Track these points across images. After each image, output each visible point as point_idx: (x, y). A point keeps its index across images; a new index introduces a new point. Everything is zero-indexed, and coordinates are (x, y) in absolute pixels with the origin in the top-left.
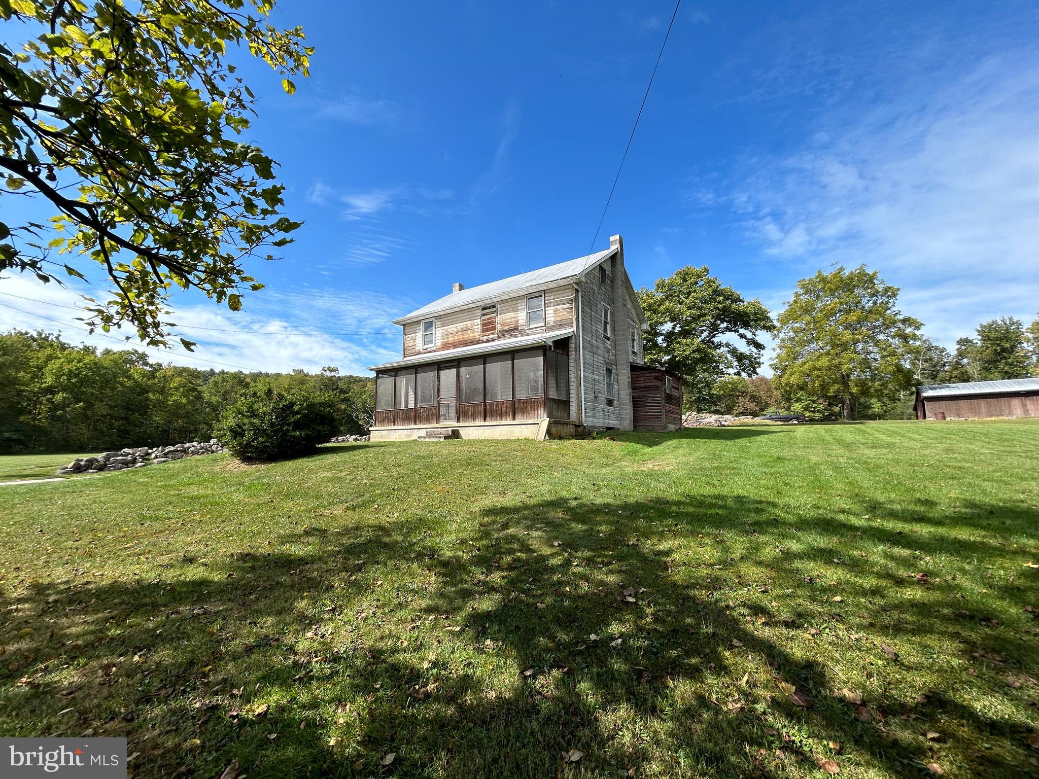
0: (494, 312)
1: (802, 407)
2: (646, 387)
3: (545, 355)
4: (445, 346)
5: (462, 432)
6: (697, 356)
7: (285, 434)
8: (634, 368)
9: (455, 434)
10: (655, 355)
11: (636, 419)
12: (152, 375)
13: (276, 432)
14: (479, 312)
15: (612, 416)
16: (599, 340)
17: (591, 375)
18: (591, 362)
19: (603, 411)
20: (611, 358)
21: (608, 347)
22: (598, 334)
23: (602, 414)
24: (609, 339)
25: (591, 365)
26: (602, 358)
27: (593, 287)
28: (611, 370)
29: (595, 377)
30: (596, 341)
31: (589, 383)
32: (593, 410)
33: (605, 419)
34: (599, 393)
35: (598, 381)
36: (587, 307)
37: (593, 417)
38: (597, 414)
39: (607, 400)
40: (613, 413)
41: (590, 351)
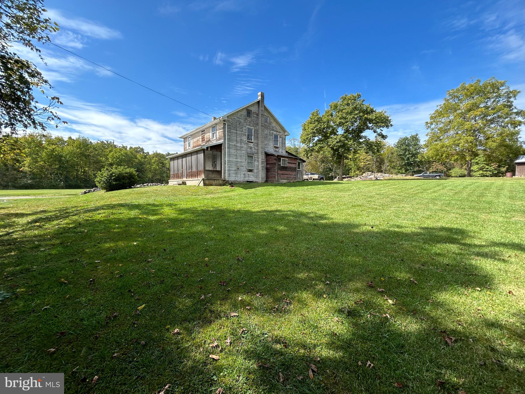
0: (204, 133)
1: (478, 168)
2: (272, 163)
3: (204, 153)
4: (194, 147)
5: (187, 182)
8: (267, 155)
9: (184, 183)
10: (322, 144)
11: (267, 177)
12: (145, 157)
14: (201, 133)
15: (252, 176)
16: (243, 144)
17: (235, 160)
18: (235, 154)
19: (244, 174)
20: (253, 151)
21: (251, 146)
22: (242, 141)
23: (242, 176)
24: (252, 143)
25: (235, 155)
26: (245, 152)
27: (240, 120)
28: (252, 157)
29: (238, 160)
30: (241, 144)
31: (233, 163)
32: (236, 174)
33: (245, 177)
34: (241, 167)
35: (241, 162)
36: (234, 130)
37: (235, 177)
38: (239, 175)
39: (248, 170)
40: (253, 175)
41: (234, 149)
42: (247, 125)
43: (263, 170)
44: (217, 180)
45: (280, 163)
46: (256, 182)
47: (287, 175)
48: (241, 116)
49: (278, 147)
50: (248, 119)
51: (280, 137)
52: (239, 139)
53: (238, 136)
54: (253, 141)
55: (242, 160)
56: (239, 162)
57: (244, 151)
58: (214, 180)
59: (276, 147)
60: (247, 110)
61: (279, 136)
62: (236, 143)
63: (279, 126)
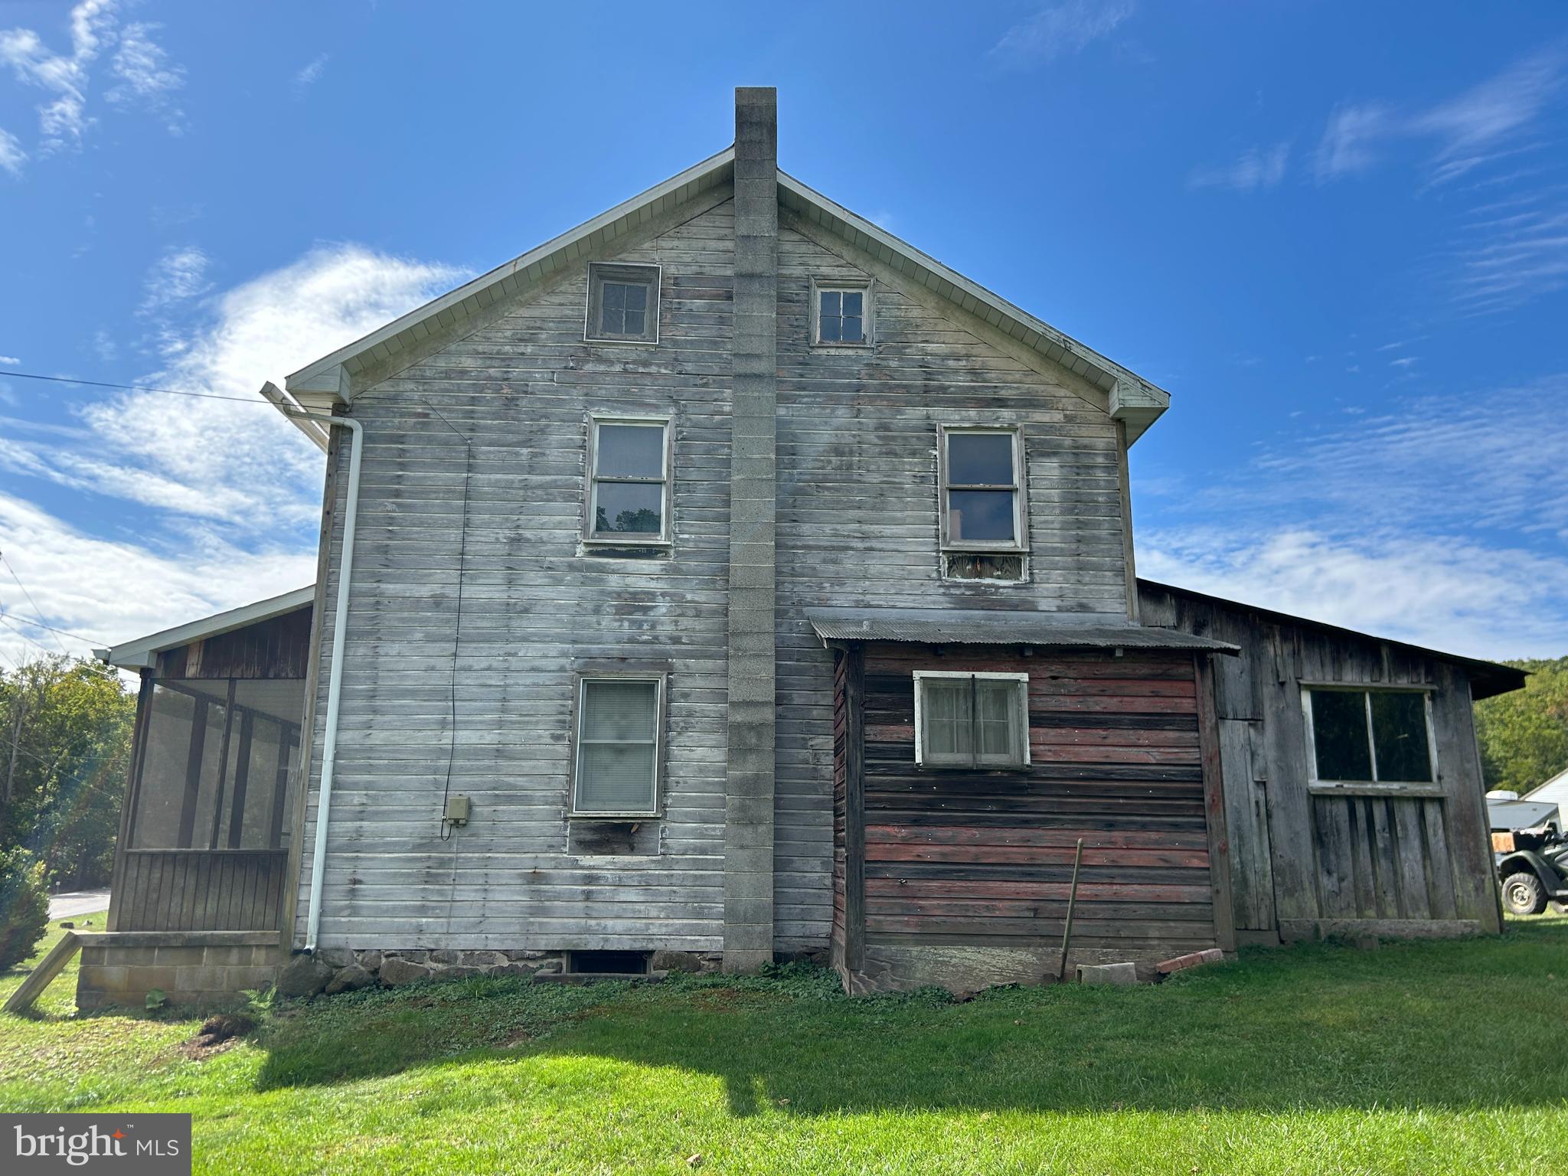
15: (631, 895)
16: (534, 577)
17: (430, 738)
18: (436, 680)
19: (536, 878)
20: (666, 629)
21: (642, 584)
22: (524, 554)
23: (511, 896)
24: (651, 552)
25: (434, 694)
26: (555, 648)
27: (516, 372)
28: (649, 688)
29: (466, 737)
30: (510, 582)
31: (402, 769)
32: (430, 878)
33: (544, 912)
34: (497, 800)
35: (500, 753)
36: (440, 464)
37: (422, 911)
38: (467, 894)
39: (582, 824)
40: (646, 884)
41: (430, 639)
42: (589, 404)
43: (753, 822)
44: (222, 946)
45: (893, 733)
46: (684, 963)
47: (1030, 872)
48: (531, 339)
49: (1010, 562)
50: (611, 352)
51: (1036, 450)
52: (488, 538)
53: (476, 518)
54: (661, 540)
55: (513, 736)
56: (475, 753)
57: (543, 639)
58: (195, 947)
59: (982, 561)
60: (599, 272)
61: (1016, 443)
62: (454, 576)
63: (1014, 350)
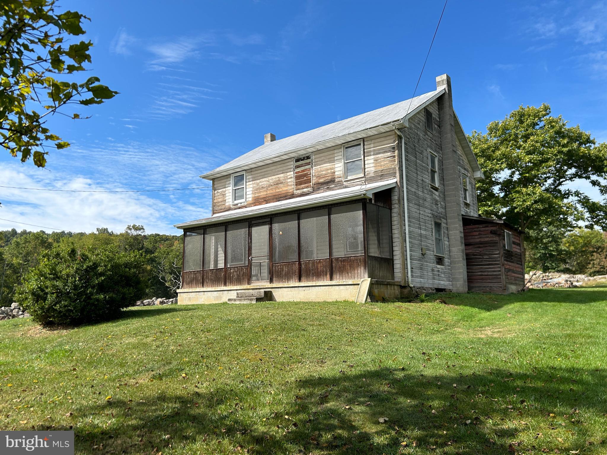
0: (308, 164)
2: (481, 243)
3: (364, 209)
4: (257, 201)
5: (276, 294)
6: (540, 206)
7: (89, 297)
8: (467, 221)
9: (268, 296)
11: (470, 279)
13: (79, 295)
14: (293, 164)
17: (417, 230)
18: (417, 216)
25: (417, 219)
26: (429, 211)
29: (422, 232)
31: (415, 238)
34: (427, 249)
35: (426, 237)
39: (437, 258)
41: (415, 204)
48: (419, 124)
49: (469, 206)
50: (429, 133)
55: (427, 233)
56: (423, 236)
60: (426, 110)
61: (468, 180)
63: (465, 157)
